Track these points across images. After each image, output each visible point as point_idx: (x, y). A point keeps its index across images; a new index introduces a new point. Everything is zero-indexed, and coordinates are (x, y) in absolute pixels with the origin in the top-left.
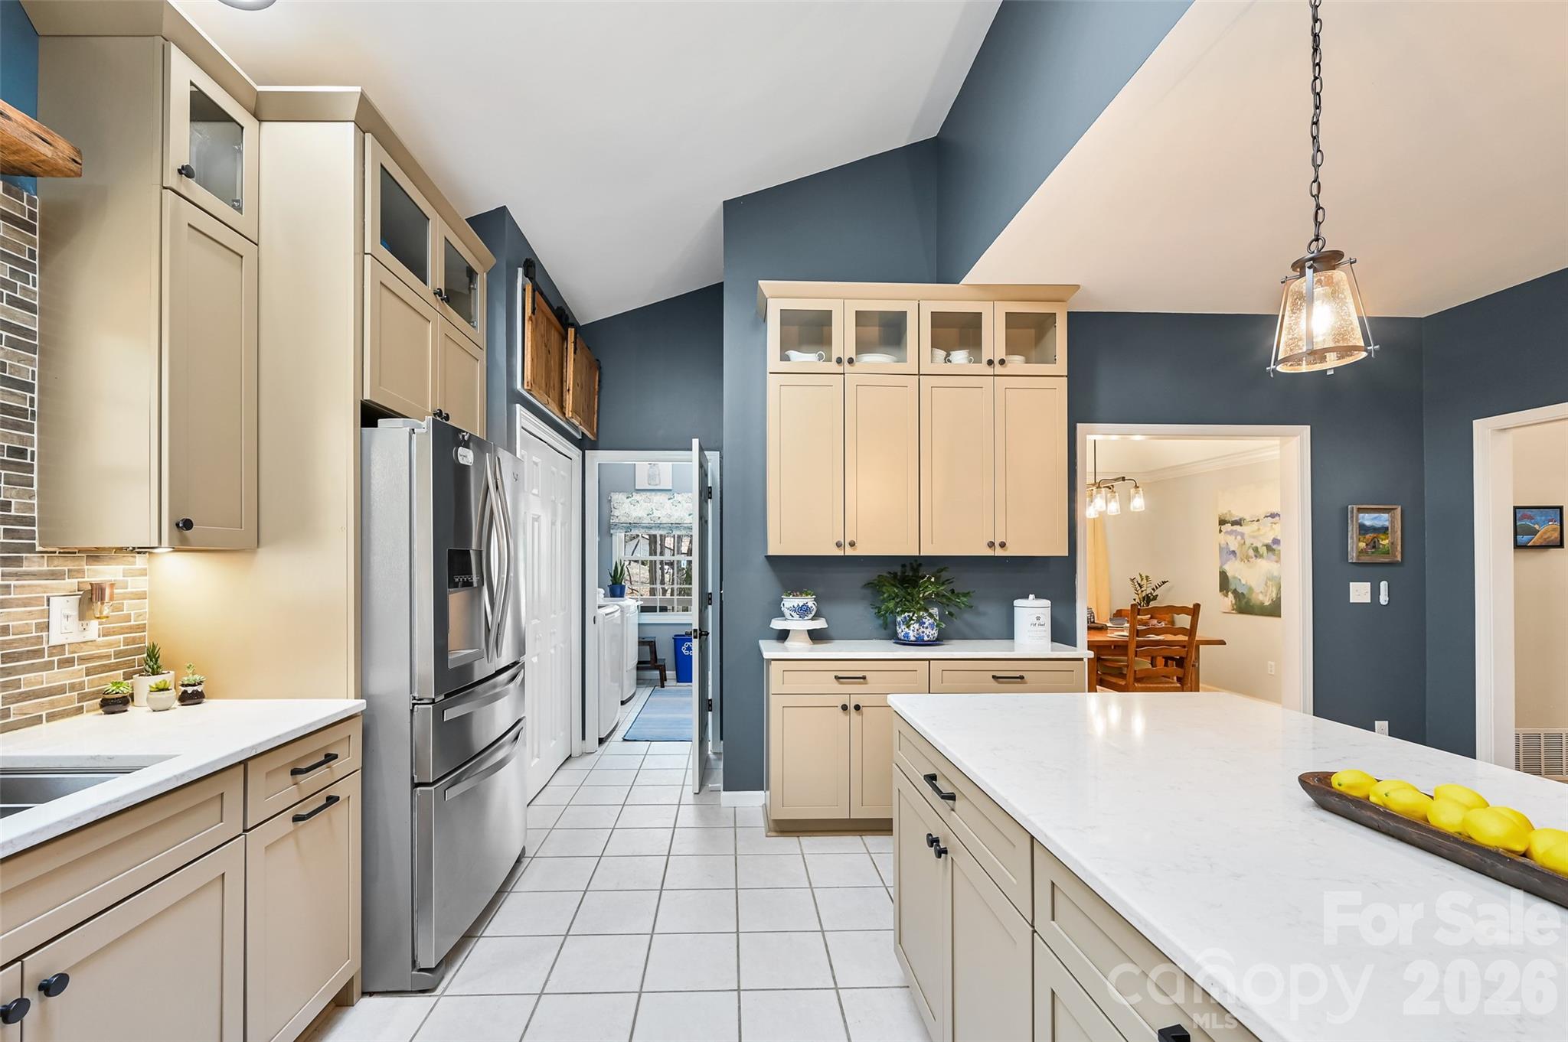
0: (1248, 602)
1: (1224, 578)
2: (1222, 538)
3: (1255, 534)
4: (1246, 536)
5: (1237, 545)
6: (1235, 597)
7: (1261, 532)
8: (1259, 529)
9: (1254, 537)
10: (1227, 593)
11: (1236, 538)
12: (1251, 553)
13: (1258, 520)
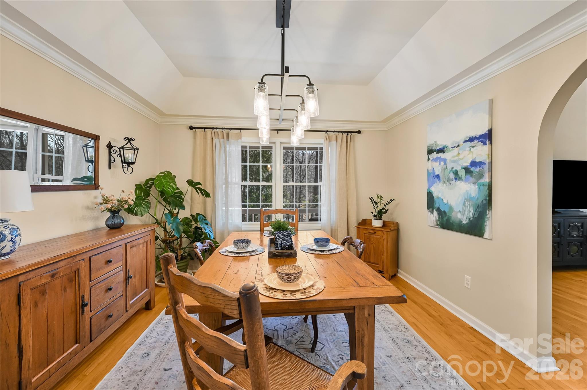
0: (448, 220)
1: (430, 195)
2: (430, 165)
3: (455, 159)
4: (448, 161)
5: (441, 170)
6: (438, 214)
7: (461, 157)
8: (459, 153)
9: (454, 162)
10: (433, 210)
11: (440, 164)
12: (452, 176)
13: (458, 146)
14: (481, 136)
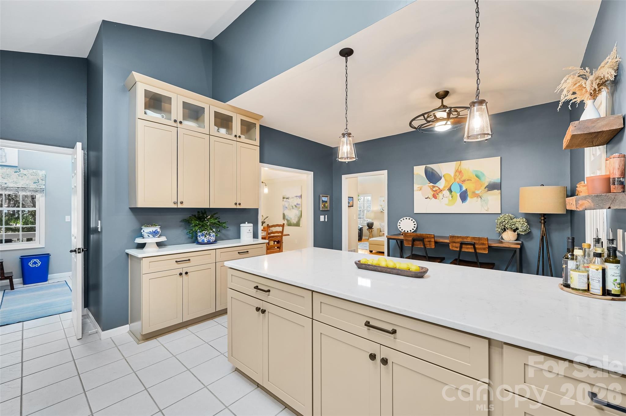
0: (291, 223)
1: (284, 215)
2: (283, 203)
9: (292, 203)
10: (285, 220)
11: (287, 203)
12: (291, 208)
13: (293, 198)
14: (299, 196)
